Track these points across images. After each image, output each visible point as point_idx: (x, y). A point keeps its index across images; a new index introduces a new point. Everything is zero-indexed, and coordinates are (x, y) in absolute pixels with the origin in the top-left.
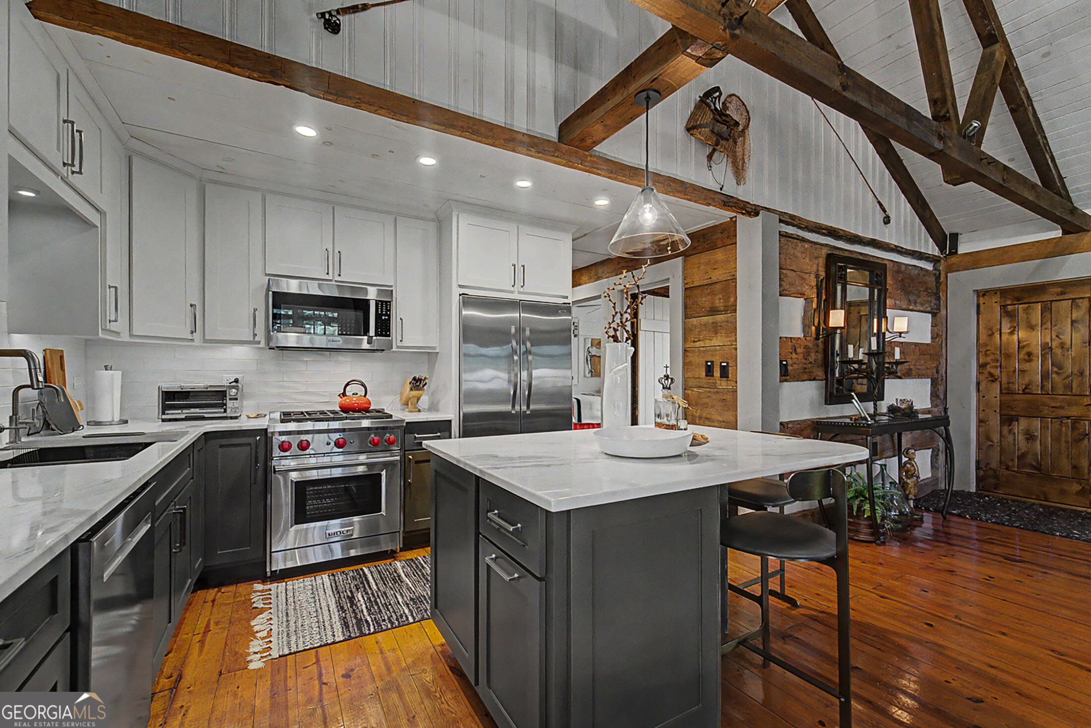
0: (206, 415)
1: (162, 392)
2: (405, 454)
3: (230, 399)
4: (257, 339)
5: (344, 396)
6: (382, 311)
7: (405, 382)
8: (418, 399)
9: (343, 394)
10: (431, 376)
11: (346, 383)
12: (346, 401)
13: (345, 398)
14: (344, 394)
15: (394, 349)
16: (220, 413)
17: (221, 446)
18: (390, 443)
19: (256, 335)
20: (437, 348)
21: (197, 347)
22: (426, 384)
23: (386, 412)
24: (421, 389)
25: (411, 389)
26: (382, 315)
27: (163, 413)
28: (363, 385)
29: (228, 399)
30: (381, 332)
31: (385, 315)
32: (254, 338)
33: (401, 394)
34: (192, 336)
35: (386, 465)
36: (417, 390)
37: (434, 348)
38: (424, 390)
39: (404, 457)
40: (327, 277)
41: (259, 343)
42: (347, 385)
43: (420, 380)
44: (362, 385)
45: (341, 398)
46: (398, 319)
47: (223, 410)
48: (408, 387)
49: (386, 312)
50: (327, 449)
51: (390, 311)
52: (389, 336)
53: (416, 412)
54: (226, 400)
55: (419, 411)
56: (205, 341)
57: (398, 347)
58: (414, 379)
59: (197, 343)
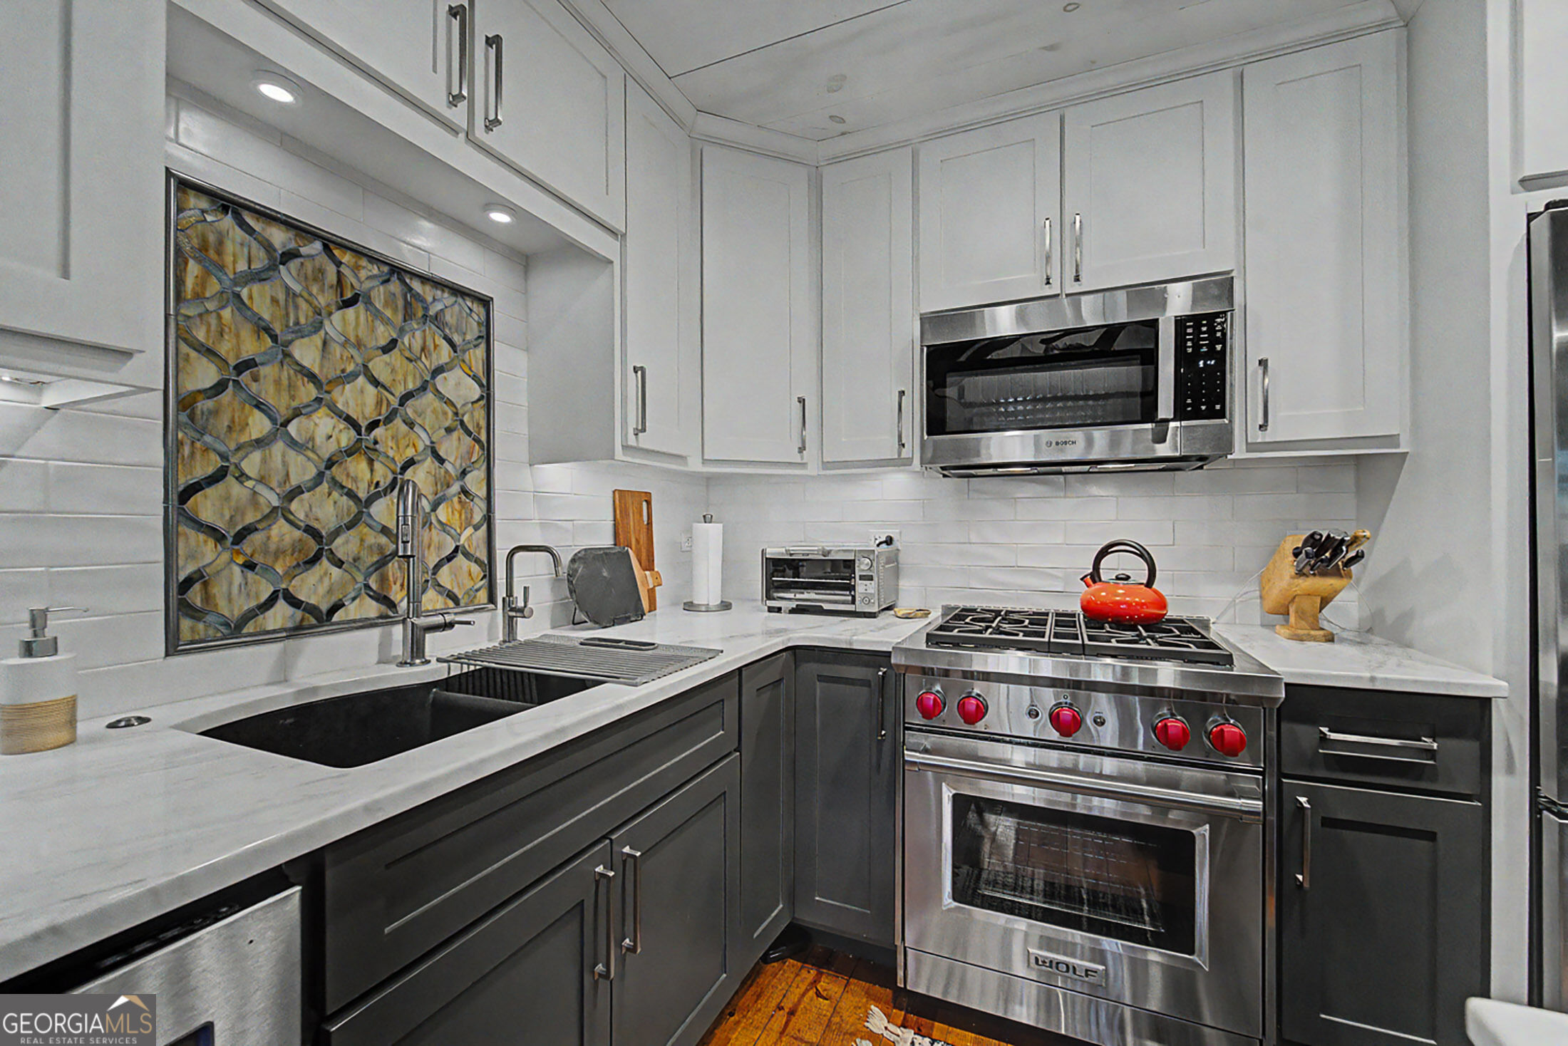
0: (826, 606)
1: (767, 559)
2: (1280, 783)
3: (862, 578)
4: (906, 453)
5: (1094, 582)
6: (1196, 346)
7: (1274, 551)
8: (1325, 602)
9: (1091, 575)
10: (1376, 532)
11: (1100, 548)
12: (1101, 594)
13: (1097, 586)
14: (1095, 576)
15: (1239, 453)
16: (844, 602)
17: (822, 678)
18: (1225, 746)
19: (903, 445)
20: (1403, 440)
21: (813, 477)
22: (1359, 556)
23: (1212, 636)
24: (1337, 573)
25: (1300, 573)
26: (1197, 355)
27: (769, 597)
28: (1144, 555)
29: (857, 578)
30: (1195, 406)
31: (1206, 357)
32: (900, 454)
33: (1263, 582)
34: (802, 458)
35: (1214, 816)
36: (1324, 574)
37: (1392, 439)
38: (1349, 576)
39: (1278, 799)
40: (1048, 291)
41: (909, 462)
42: (1104, 553)
43: (1336, 546)
44: (1141, 556)
45: (1088, 586)
46: (1253, 365)
47: (850, 598)
48: (1288, 565)
49: (1211, 347)
50: (1028, 728)
51: (1223, 341)
52: (1221, 414)
53: (1315, 639)
54: (854, 578)
55: (1330, 639)
56: (826, 465)
57: (1251, 447)
58: (1312, 540)
59: (813, 469)
